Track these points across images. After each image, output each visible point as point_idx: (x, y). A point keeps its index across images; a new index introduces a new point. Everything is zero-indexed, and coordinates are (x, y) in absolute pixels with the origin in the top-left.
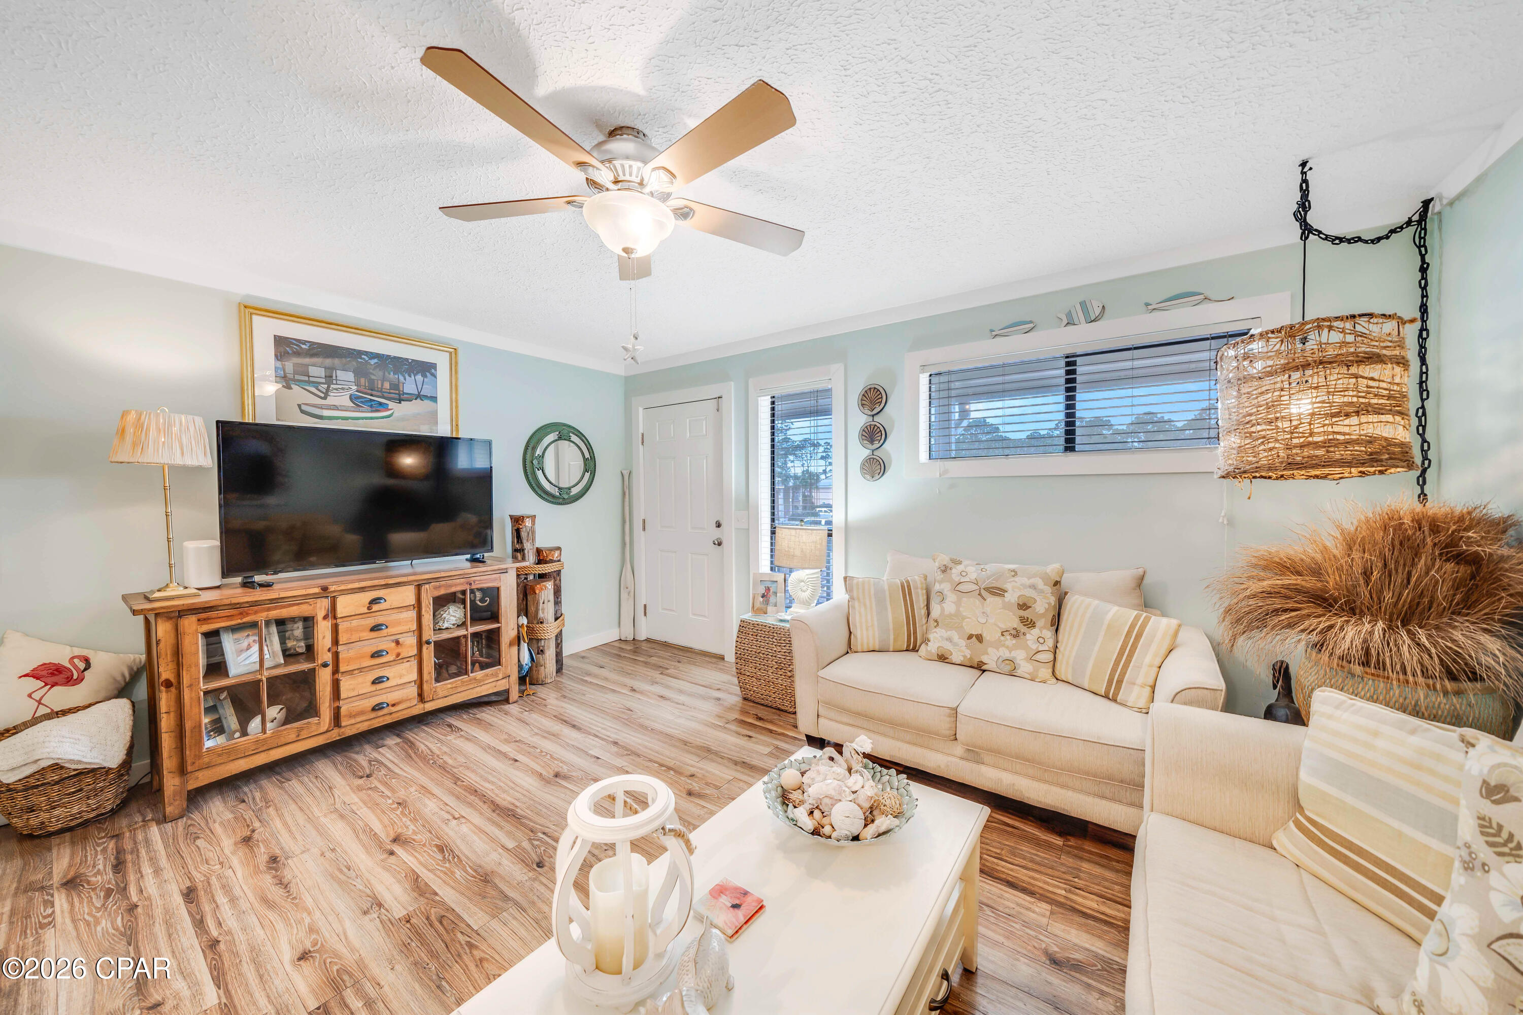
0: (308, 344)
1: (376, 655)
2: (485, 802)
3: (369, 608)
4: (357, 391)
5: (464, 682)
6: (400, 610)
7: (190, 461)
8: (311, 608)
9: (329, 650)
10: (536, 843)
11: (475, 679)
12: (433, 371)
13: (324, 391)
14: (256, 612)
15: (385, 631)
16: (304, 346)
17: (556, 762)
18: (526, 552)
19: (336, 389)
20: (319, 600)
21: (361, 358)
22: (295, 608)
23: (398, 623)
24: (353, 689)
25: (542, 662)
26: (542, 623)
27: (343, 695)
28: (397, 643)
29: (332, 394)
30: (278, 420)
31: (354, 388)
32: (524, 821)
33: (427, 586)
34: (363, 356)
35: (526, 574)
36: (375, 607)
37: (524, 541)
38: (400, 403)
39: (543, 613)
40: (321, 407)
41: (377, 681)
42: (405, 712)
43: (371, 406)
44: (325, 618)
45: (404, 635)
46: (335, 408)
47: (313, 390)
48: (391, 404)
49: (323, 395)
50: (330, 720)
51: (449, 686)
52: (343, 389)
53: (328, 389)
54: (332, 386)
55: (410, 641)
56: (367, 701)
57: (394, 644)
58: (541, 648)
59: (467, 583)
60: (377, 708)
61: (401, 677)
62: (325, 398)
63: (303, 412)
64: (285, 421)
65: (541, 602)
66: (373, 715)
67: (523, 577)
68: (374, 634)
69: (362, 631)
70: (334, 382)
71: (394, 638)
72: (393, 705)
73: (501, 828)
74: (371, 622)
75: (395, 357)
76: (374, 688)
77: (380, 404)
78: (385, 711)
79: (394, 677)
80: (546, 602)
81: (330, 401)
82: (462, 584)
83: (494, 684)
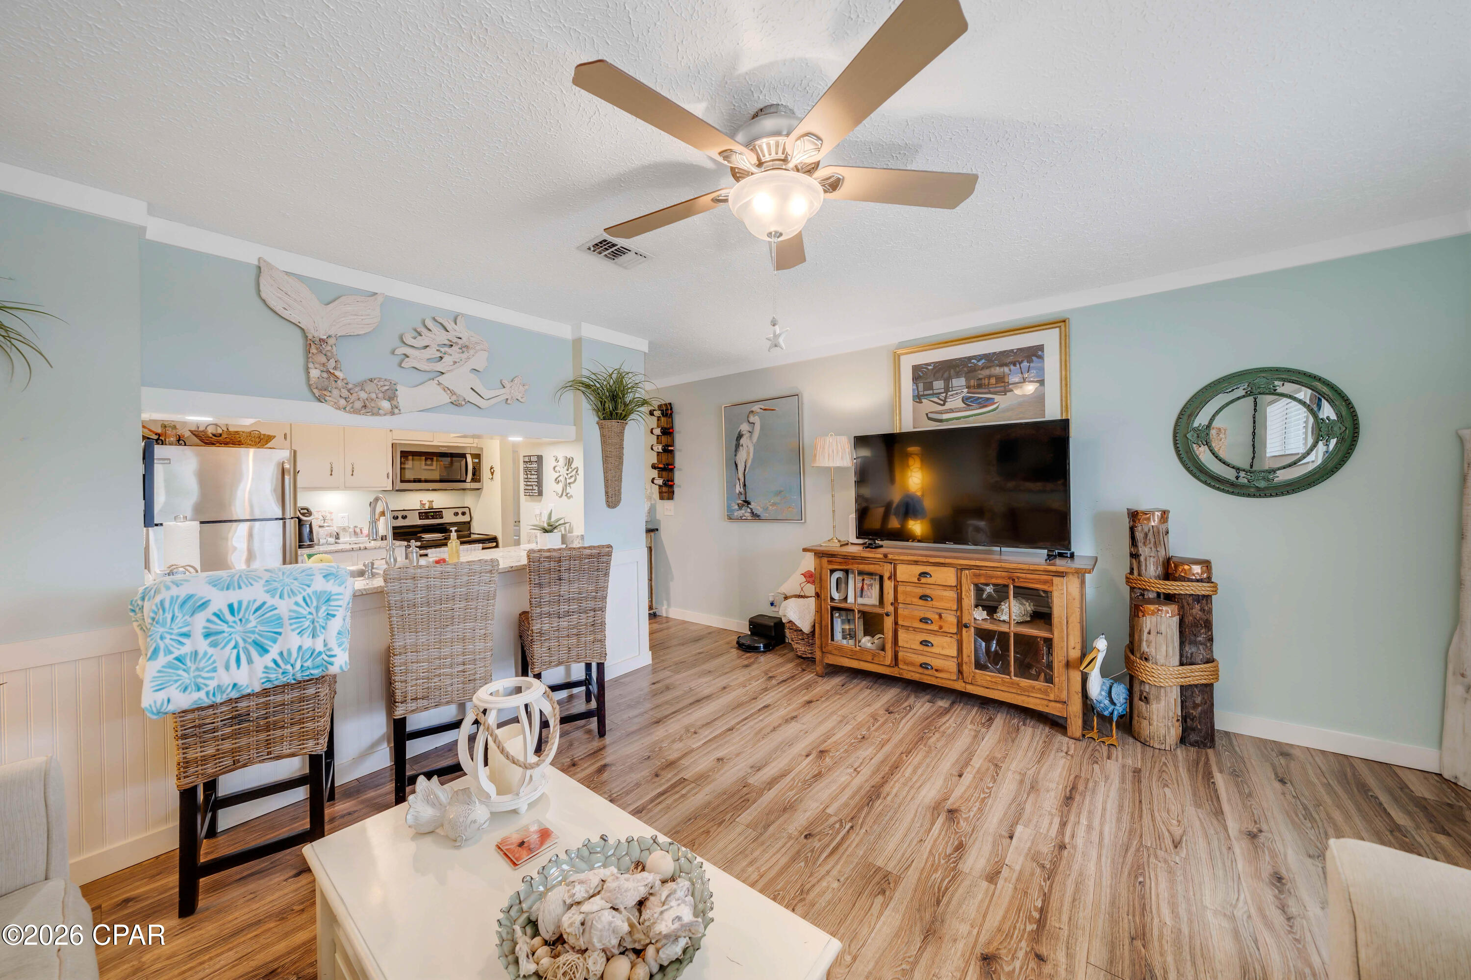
0: (932, 365)
1: (924, 620)
2: (883, 778)
3: (919, 579)
4: (968, 393)
5: (1005, 682)
6: (945, 588)
7: (839, 463)
8: (881, 568)
9: (892, 604)
10: (837, 826)
11: (1018, 685)
12: (1040, 353)
13: (943, 399)
14: (852, 564)
15: (931, 603)
16: (930, 367)
17: (977, 804)
18: (1142, 559)
19: (952, 395)
20: (885, 564)
21: (971, 363)
22: (872, 566)
23: (941, 599)
24: (907, 642)
25: (1146, 714)
26: (1146, 659)
27: (900, 644)
28: (940, 616)
29: (949, 400)
30: (914, 428)
31: (966, 390)
32: (866, 809)
33: (967, 572)
34: (973, 361)
35: (1144, 590)
36: (923, 580)
37: (1140, 544)
38: (1005, 394)
39: (1148, 646)
40: (941, 413)
41: (925, 643)
42: (943, 681)
43: (979, 403)
44: (890, 578)
45: (948, 611)
46: (951, 411)
47: (936, 400)
48: (997, 398)
49: (942, 403)
50: (892, 658)
51: (989, 678)
52: (957, 394)
53: (946, 397)
54: (949, 393)
55: (951, 619)
56: (916, 656)
57: (937, 617)
58: (1145, 694)
59: (1009, 578)
60: (924, 666)
61: (943, 648)
62: (944, 405)
63: (930, 419)
64: (918, 428)
65: (1146, 631)
66: (921, 670)
67: (1138, 592)
68: (921, 602)
69: (914, 597)
70: (951, 389)
71: (939, 611)
72: (936, 670)
73: (852, 797)
74: (920, 591)
75: (1001, 353)
76: (921, 647)
77: (988, 399)
78: (930, 672)
79: (938, 646)
80: (1153, 633)
81: (948, 406)
82: (1004, 578)
83: (1046, 702)
